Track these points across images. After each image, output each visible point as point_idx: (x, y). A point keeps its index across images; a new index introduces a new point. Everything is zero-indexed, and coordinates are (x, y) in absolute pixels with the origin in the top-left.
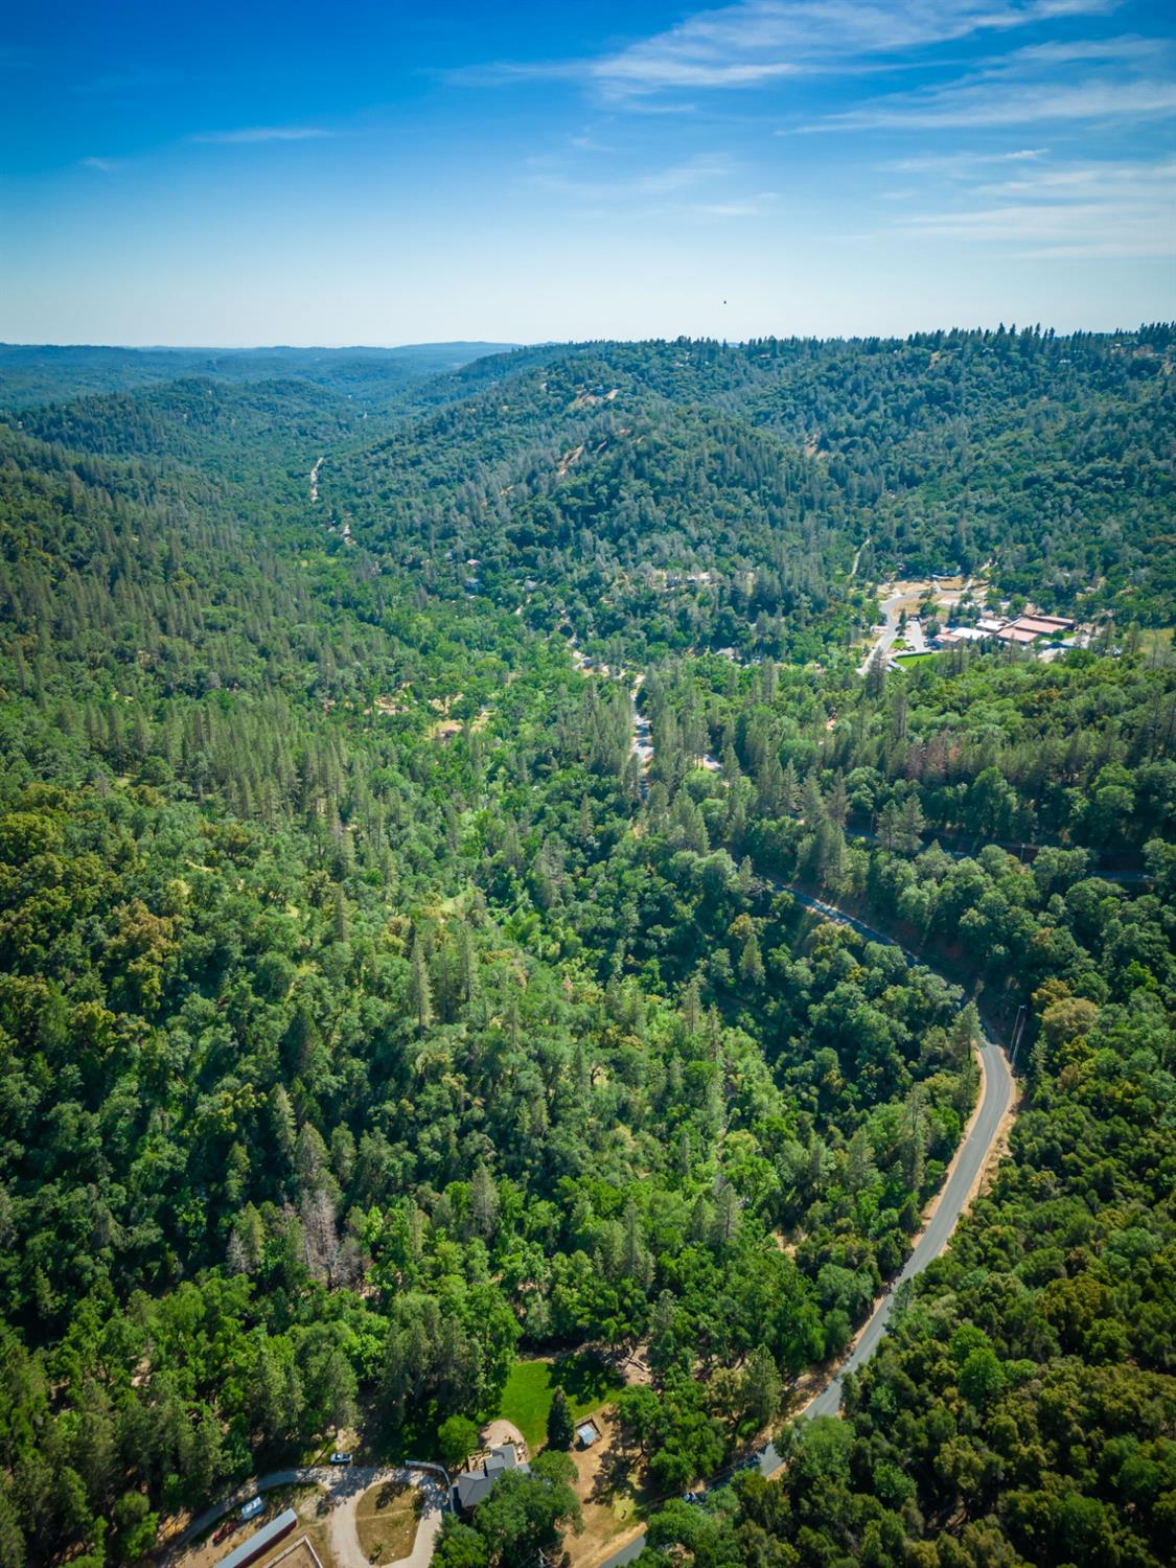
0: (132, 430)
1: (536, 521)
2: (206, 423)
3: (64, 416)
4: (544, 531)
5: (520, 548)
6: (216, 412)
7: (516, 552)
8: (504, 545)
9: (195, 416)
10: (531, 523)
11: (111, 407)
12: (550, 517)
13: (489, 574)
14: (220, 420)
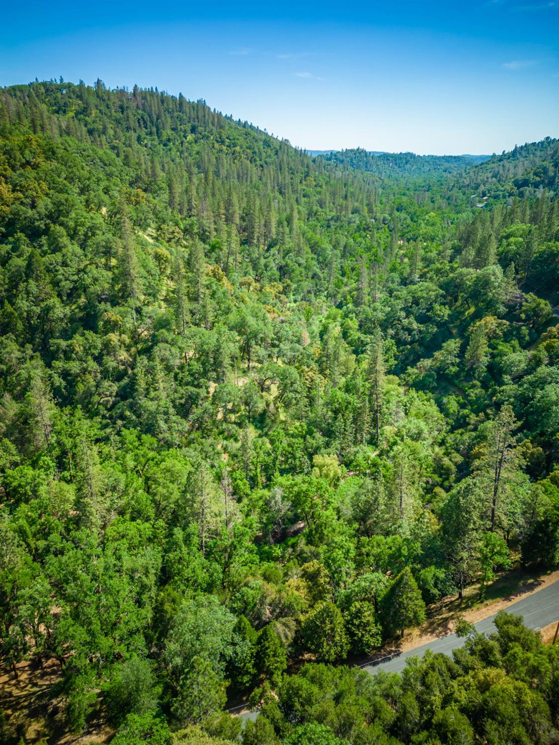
0: (361, 163)
1: (536, 174)
2: (399, 167)
3: (333, 157)
4: (538, 179)
5: (518, 189)
6: (406, 163)
7: (515, 190)
8: (509, 186)
9: (396, 164)
10: (531, 175)
11: (355, 154)
12: (545, 170)
13: (491, 200)
14: (408, 166)
